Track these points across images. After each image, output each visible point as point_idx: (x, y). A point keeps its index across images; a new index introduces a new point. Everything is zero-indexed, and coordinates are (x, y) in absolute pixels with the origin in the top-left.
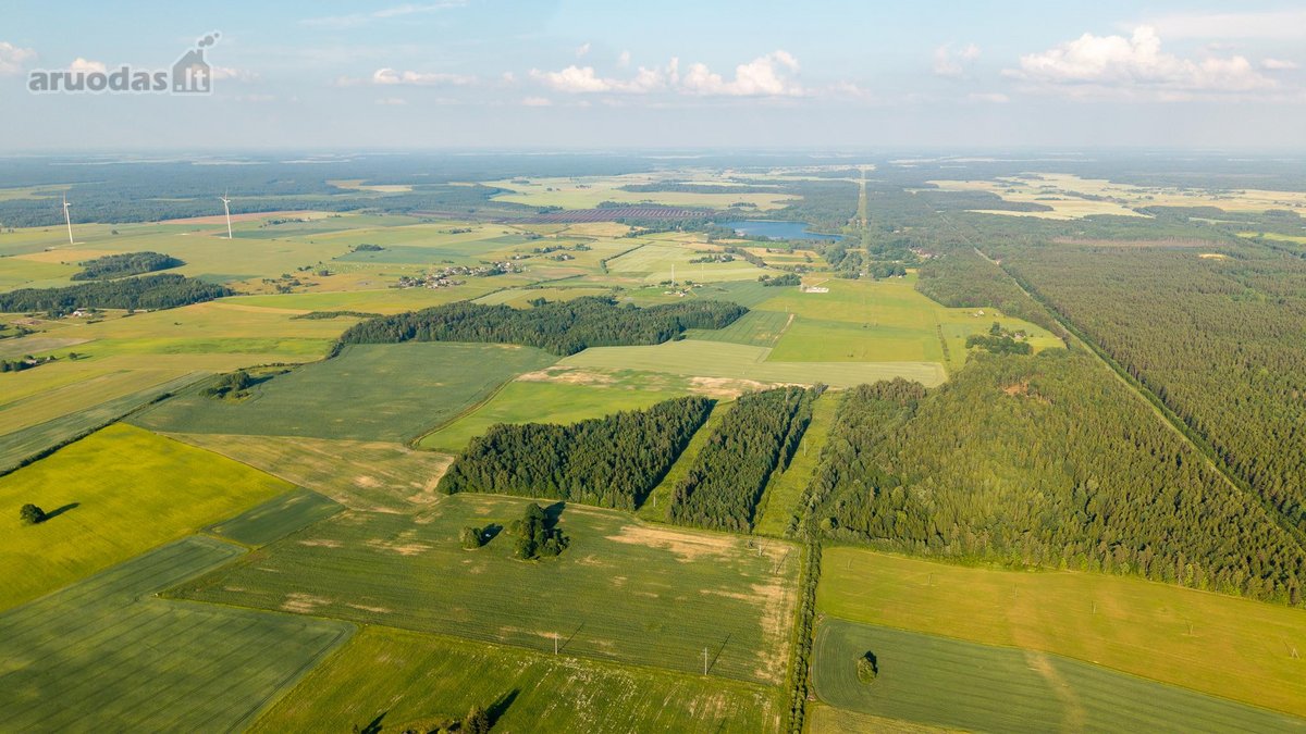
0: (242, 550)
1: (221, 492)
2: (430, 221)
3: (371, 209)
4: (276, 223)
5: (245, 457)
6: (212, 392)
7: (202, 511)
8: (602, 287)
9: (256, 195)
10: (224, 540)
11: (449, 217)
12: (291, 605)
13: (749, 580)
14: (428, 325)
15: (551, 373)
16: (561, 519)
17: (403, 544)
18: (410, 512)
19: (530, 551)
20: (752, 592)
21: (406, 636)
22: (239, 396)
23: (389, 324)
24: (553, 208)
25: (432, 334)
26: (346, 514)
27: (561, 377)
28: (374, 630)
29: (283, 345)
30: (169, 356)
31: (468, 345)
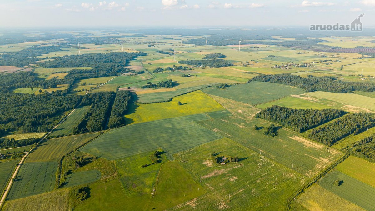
0: (210, 118)
1: (211, 107)
2: (294, 49)
3: (279, 45)
4: (252, 47)
5: (218, 101)
6: (218, 87)
7: (206, 110)
8: (335, 74)
9: (251, 39)
10: (208, 116)
11: (301, 48)
12: (214, 130)
13: (321, 156)
14: (274, 78)
15: (301, 96)
16: (279, 130)
17: (241, 125)
18: (246, 119)
19: (267, 134)
20: (319, 159)
21: (232, 141)
22: (223, 89)
23: (264, 77)
24: (338, 47)
25: (274, 81)
26: (233, 117)
27: (303, 97)
28: (227, 138)
29: (238, 79)
30: (213, 78)
31: (282, 85)
